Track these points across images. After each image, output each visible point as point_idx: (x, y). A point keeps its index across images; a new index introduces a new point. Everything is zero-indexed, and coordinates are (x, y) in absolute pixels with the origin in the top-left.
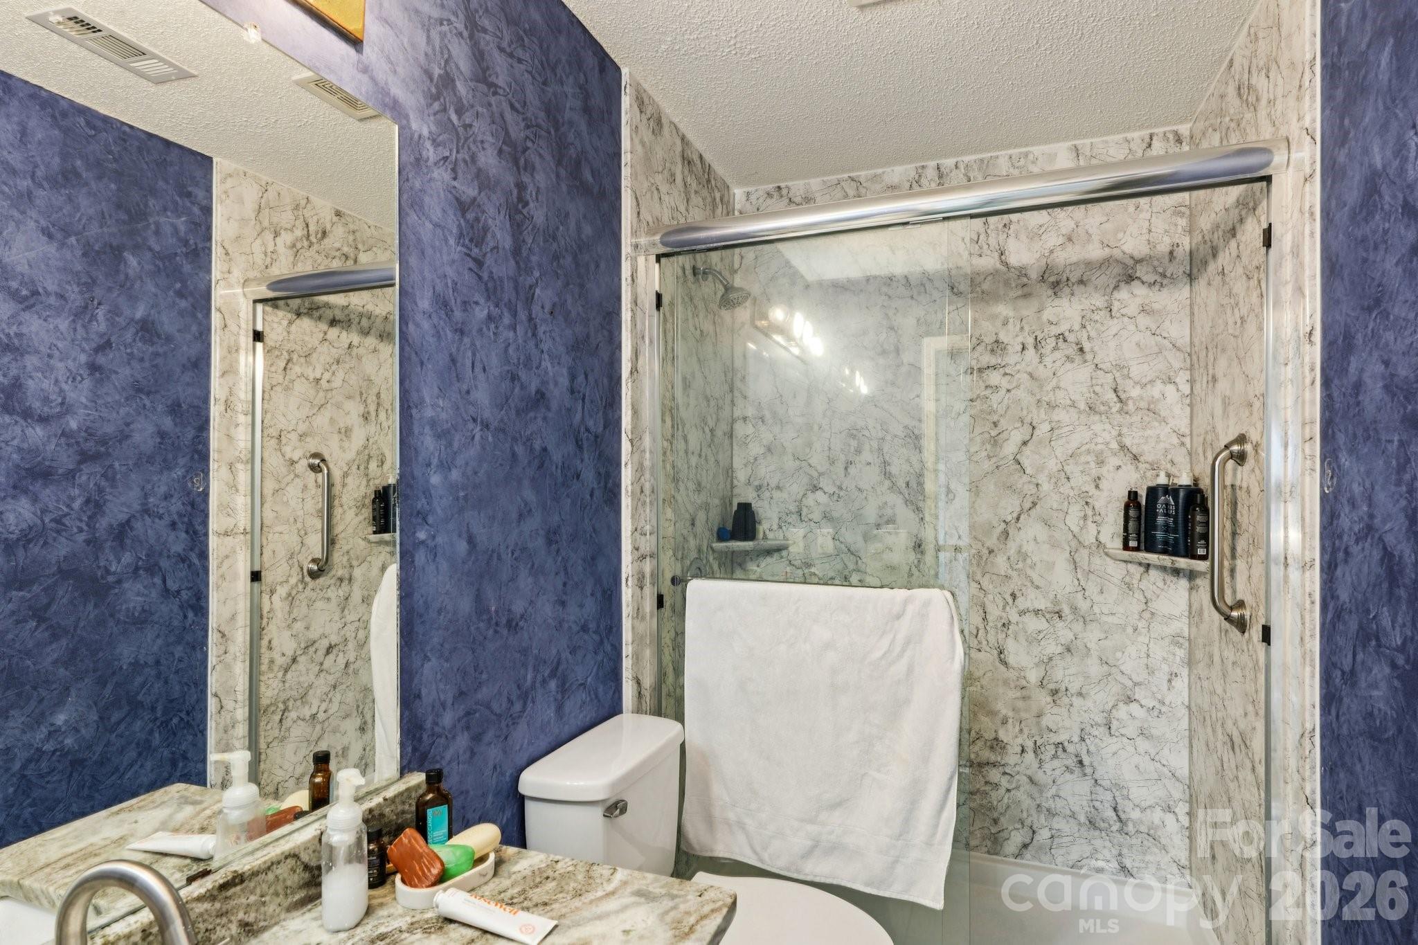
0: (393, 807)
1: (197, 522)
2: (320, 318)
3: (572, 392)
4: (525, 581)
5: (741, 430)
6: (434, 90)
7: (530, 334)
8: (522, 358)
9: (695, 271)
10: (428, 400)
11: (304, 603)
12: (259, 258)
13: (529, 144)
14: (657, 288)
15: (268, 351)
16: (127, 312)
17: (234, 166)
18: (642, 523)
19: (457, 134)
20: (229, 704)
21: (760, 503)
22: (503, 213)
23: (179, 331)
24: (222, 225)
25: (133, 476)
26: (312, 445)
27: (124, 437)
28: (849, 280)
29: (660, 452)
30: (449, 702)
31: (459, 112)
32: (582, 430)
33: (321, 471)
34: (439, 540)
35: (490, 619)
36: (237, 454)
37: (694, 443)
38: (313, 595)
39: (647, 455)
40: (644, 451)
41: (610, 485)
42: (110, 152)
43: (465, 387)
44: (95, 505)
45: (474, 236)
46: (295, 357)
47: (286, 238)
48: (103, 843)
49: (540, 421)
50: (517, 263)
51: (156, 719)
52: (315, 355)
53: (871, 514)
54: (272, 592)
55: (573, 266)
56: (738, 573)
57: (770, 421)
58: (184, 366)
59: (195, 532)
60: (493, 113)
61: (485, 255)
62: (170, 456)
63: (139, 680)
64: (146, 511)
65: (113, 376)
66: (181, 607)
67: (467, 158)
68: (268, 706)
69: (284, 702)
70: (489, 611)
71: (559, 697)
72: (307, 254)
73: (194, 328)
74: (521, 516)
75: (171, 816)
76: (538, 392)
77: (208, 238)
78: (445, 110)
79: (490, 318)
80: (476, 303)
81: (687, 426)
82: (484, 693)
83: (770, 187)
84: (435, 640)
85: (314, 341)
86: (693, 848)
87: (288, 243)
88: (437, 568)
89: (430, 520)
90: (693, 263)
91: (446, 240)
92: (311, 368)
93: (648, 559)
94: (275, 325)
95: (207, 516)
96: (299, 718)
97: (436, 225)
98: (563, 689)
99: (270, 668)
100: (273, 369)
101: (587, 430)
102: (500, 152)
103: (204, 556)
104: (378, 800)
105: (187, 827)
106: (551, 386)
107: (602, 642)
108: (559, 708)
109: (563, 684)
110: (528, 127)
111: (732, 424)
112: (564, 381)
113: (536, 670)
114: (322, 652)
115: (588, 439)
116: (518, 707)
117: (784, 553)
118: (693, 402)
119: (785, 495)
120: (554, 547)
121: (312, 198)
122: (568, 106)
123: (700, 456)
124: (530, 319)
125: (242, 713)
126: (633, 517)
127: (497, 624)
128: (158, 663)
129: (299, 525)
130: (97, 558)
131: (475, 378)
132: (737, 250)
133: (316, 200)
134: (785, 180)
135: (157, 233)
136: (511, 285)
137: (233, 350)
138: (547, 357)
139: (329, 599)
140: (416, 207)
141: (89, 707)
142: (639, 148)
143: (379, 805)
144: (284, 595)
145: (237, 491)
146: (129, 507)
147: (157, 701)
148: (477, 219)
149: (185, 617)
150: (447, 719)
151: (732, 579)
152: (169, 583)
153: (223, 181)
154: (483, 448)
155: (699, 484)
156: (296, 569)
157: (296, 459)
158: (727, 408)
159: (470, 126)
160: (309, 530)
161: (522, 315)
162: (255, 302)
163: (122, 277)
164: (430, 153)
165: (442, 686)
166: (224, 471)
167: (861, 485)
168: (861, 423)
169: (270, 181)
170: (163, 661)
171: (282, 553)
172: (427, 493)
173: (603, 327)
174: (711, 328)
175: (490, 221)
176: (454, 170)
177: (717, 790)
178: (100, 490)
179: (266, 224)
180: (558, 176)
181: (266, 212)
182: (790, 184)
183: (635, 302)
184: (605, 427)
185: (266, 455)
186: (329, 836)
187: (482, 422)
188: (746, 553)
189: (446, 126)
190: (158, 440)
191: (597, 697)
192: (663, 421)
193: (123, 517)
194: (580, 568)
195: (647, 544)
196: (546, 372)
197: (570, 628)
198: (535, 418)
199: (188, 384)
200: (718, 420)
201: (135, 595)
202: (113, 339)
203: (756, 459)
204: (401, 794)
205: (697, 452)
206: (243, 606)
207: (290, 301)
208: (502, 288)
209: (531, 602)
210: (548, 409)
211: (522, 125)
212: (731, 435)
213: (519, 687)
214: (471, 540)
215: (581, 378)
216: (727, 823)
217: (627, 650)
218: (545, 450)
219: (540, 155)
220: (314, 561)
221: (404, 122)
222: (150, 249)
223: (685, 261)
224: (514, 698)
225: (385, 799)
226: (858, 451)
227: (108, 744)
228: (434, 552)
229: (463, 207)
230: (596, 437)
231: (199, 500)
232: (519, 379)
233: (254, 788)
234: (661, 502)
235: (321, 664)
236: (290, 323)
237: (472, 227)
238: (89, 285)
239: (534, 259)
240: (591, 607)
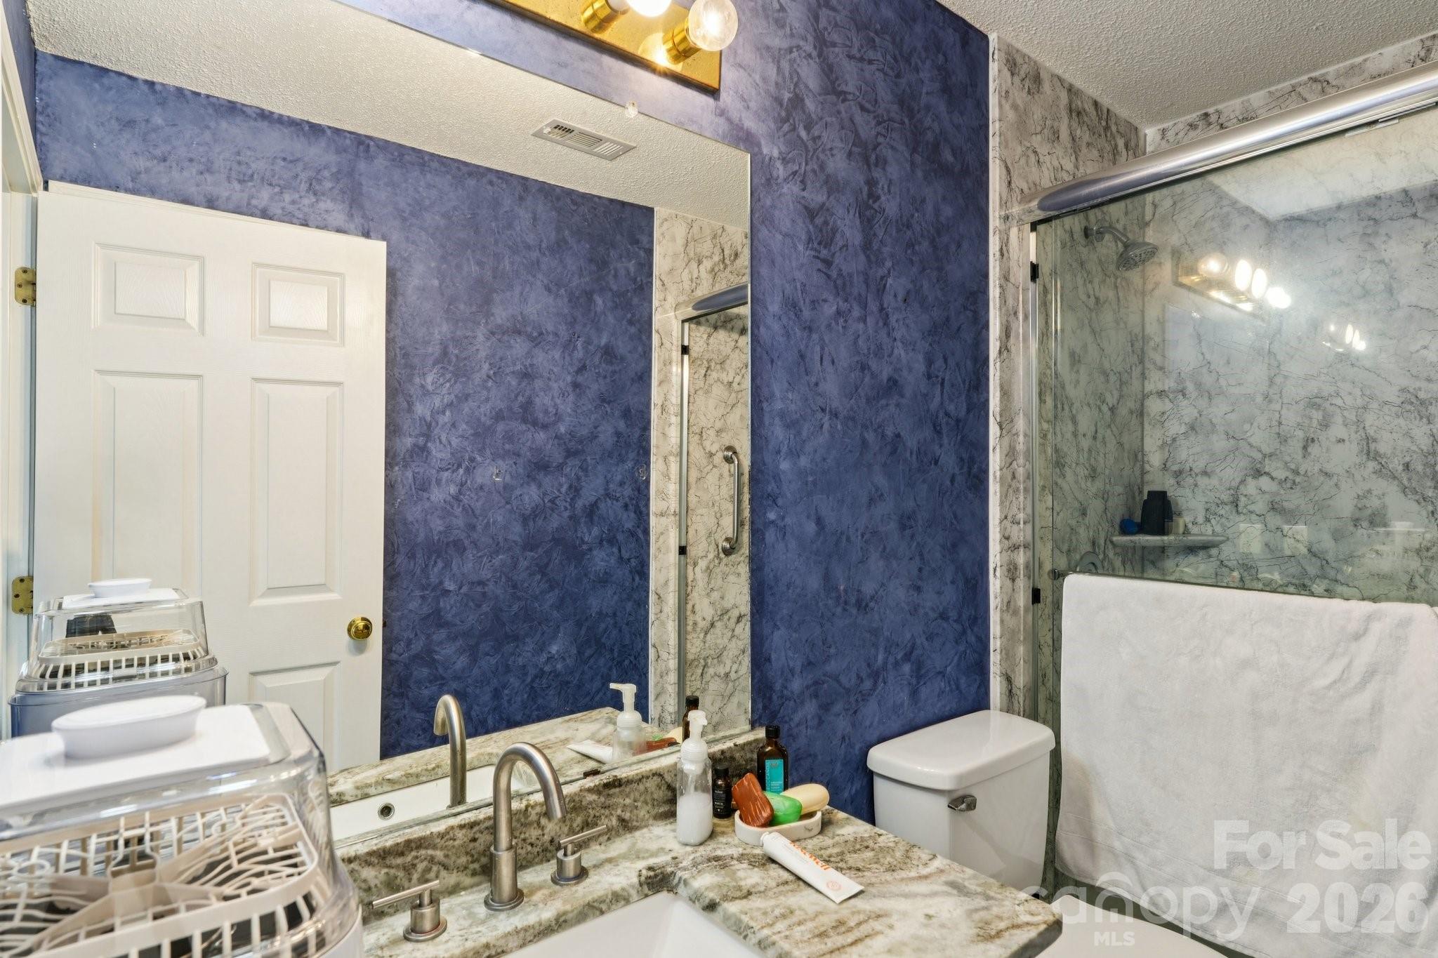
0: (742, 753)
1: (642, 504)
2: (732, 329)
3: (929, 377)
4: (876, 564)
5: (1154, 406)
6: (783, 114)
7: (881, 324)
8: (873, 347)
9: (1087, 232)
10: (778, 394)
11: (719, 576)
12: (687, 285)
13: (881, 139)
14: (1033, 258)
15: (692, 362)
16: (596, 342)
17: (669, 211)
18: (1015, 510)
19: (806, 147)
20: (664, 655)
21: (1180, 492)
22: (852, 212)
23: (630, 352)
24: (660, 263)
25: (599, 467)
26: (727, 440)
27: (593, 437)
28: (1311, 212)
29: (1036, 433)
30: (798, 669)
31: (808, 128)
32: (941, 414)
33: (733, 462)
34: (788, 520)
35: (839, 597)
36: (669, 448)
37: (1085, 424)
38: (727, 569)
39: (1021, 439)
40: (1017, 434)
41: (975, 470)
42: (586, 220)
43: (814, 380)
44: (575, 490)
45: (823, 238)
46: (713, 364)
47: (707, 264)
48: (555, 741)
49: (892, 408)
50: (868, 257)
51: (614, 659)
52: (728, 361)
53: (1345, 504)
54: (695, 564)
55: (930, 250)
56: (1151, 572)
57: (1194, 395)
58: (632, 379)
59: (641, 513)
60: (842, 120)
61: (834, 254)
62: (623, 452)
63: (603, 626)
64: (607, 495)
65: (587, 391)
66: (631, 572)
67: (816, 167)
68: (693, 661)
69: (705, 659)
70: (837, 589)
71: (914, 681)
72: (723, 275)
73: (640, 349)
74: (871, 501)
75: (599, 730)
76: (889, 379)
77: (650, 275)
78: (794, 129)
79: (839, 313)
80: (825, 301)
81: (1077, 405)
82: (832, 667)
83: (1193, 117)
84: (785, 611)
85: (727, 350)
86: (1070, 871)
87: (709, 268)
88: (786, 546)
89: (780, 502)
90: (1084, 223)
91: (795, 247)
92: (725, 373)
93: (1022, 549)
94: (698, 339)
95: (648, 500)
96: (715, 674)
97: (786, 235)
98: (919, 673)
99: (694, 630)
100: (696, 376)
101: (947, 414)
102: (850, 154)
103: (646, 532)
104: (729, 744)
105: (606, 740)
106: (905, 373)
107: (964, 632)
108: (914, 693)
109: (919, 668)
110: (879, 123)
111: (1143, 399)
112: (920, 367)
113: (888, 651)
114: (733, 620)
115: (947, 424)
116: (868, 684)
117: (1214, 551)
118: (1084, 378)
119: (1214, 481)
120: (908, 532)
121: (727, 227)
122: (924, 91)
123: (1095, 438)
124: (882, 309)
125: (673, 664)
126: (1002, 503)
127: (846, 603)
128: (615, 614)
129: (716, 508)
130: (576, 531)
131: (823, 371)
132: (1149, 197)
133: (730, 229)
134: (1214, 104)
135: (616, 276)
136: (861, 278)
137: (667, 363)
138: (900, 344)
139: (739, 574)
140: (767, 223)
141: (571, 643)
142: (1011, 115)
143: (730, 748)
144: (704, 568)
145: (669, 479)
146: (596, 492)
147: (614, 644)
148: (826, 223)
149: (633, 580)
150: (796, 685)
151: (1142, 578)
152: (623, 551)
153: (661, 225)
154: (832, 436)
155: (1094, 470)
156: (713, 547)
157: (714, 451)
158: (1136, 384)
159: (819, 137)
160: (724, 513)
161: (873, 306)
162: (683, 321)
163: (593, 314)
164: (780, 171)
165: (790, 654)
166: (661, 461)
167: (1329, 468)
168: (1328, 389)
169: (694, 217)
170: (618, 614)
171: (703, 532)
172: (777, 477)
173: (965, 308)
174: (1111, 294)
175: (839, 222)
176: (802, 182)
177: (1099, 811)
178: (578, 479)
179: (692, 255)
180: (913, 164)
181: (691, 245)
182: (1220, 107)
183: (1006, 277)
184: (968, 411)
185: (691, 449)
186: (682, 764)
187: (831, 412)
188: (1163, 549)
189: (794, 142)
190: (615, 439)
191: (958, 688)
192: (1042, 401)
193: (593, 499)
194: (938, 555)
195: (1020, 534)
196: (899, 359)
197: (926, 614)
198: (887, 405)
199: (635, 394)
200: (1121, 396)
201: (601, 560)
202: (587, 362)
203: (1174, 440)
204: (749, 743)
205: (1089, 434)
206: (673, 574)
207: (708, 317)
208: (851, 283)
209: (883, 585)
210: (902, 396)
211: (873, 123)
212: (1141, 413)
213: (869, 665)
214: (819, 521)
215: (939, 363)
216: (1111, 850)
217: (995, 644)
218: (898, 436)
219: (893, 148)
220: (727, 540)
221: (756, 149)
222: (611, 290)
223: (1074, 223)
224: (864, 675)
225: (735, 745)
226: (1325, 425)
227: (583, 673)
228: (783, 531)
229: (811, 213)
230: (958, 421)
231: (643, 487)
232: (869, 368)
233: (638, 716)
234: (1037, 489)
235: (733, 630)
236: (709, 336)
237: (821, 230)
238: (572, 323)
239: (886, 250)
240: (950, 595)
